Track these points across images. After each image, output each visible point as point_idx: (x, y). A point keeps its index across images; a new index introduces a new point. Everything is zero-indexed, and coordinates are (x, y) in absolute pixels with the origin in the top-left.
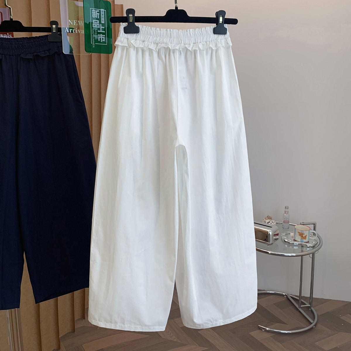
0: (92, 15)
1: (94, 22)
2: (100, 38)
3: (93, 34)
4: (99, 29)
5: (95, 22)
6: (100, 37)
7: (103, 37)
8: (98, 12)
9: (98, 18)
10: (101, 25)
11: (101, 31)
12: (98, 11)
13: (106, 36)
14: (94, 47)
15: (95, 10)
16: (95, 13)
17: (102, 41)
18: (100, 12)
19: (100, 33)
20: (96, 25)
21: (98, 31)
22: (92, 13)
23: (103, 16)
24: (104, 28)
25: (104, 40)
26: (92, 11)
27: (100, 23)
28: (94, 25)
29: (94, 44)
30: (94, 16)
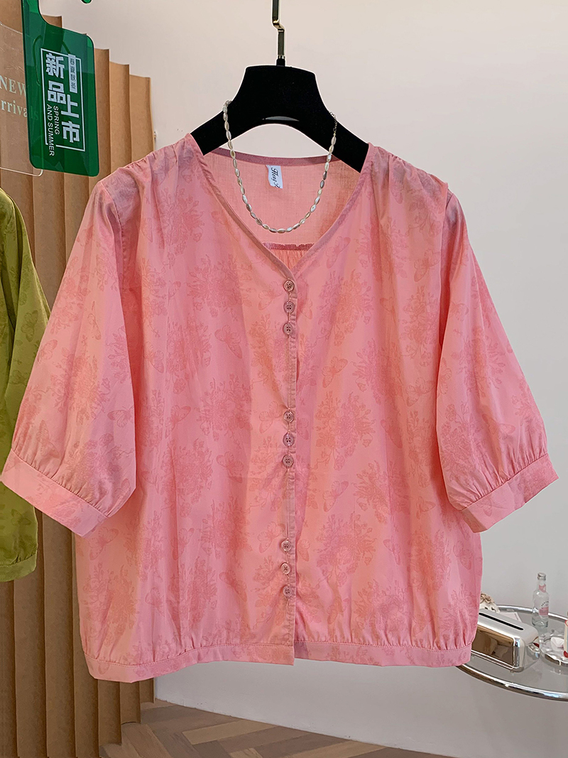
0: (45, 68)
1: (50, 88)
2: (68, 132)
3: (50, 118)
4: (64, 107)
5: (53, 86)
6: (67, 129)
7: (75, 130)
8: (60, 62)
9: (62, 77)
10: (69, 96)
11: (69, 113)
12: (62, 59)
13: (81, 126)
14: (52, 153)
15: (53, 54)
16: (53, 65)
17: (71, 141)
18: (65, 62)
19: (67, 119)
20: (56, 94)
21: (63, 113)
22: (45, 64)
23: (73, 74)
24: (76, 104)
25: (77, 139)
26: (45, 58)
27: (67, 91)
28: (52, 96)
29: (51, 147)
30: (51, 71)
